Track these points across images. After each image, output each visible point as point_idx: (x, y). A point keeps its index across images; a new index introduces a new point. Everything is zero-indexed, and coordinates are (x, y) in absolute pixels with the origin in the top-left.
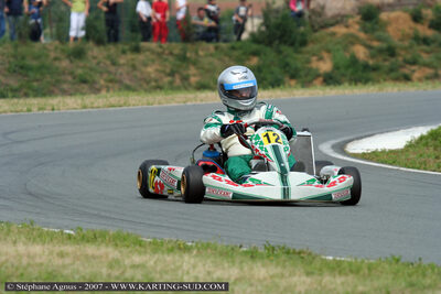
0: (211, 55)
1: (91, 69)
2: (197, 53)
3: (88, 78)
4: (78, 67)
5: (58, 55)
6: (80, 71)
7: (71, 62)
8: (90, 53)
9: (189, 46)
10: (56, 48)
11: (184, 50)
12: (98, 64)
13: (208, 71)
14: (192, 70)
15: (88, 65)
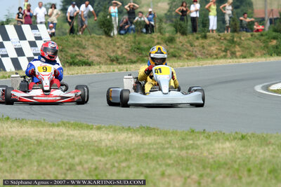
0: (249, 39)
1: (178, 49)
2: (240, 38)
3: (177, 54)
4: (171, 48)
5: (160, 41)
6: (172, 50)
7: (167, 45)
8: (178, 40)
9: (236, 34)
10: (158, 37)
11: (233, 37)
12: (182, 46)
13: (247, 48)
14: (238, 48)
15: (177, 47)
